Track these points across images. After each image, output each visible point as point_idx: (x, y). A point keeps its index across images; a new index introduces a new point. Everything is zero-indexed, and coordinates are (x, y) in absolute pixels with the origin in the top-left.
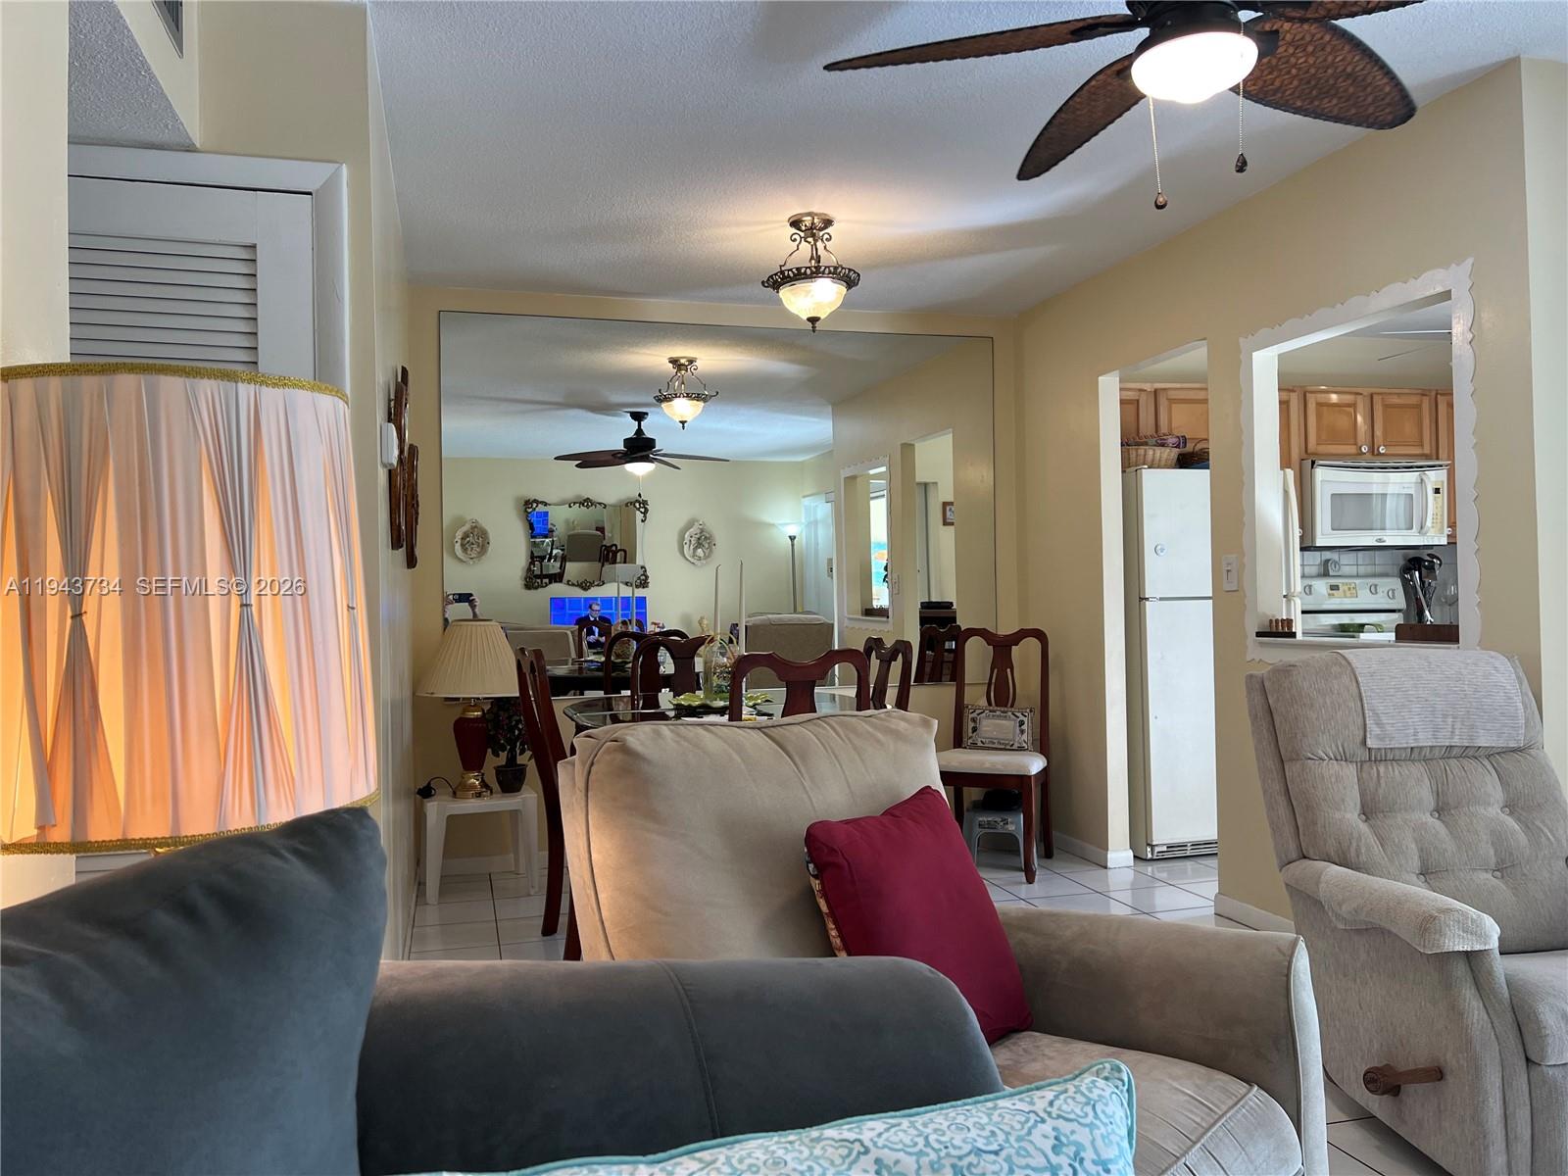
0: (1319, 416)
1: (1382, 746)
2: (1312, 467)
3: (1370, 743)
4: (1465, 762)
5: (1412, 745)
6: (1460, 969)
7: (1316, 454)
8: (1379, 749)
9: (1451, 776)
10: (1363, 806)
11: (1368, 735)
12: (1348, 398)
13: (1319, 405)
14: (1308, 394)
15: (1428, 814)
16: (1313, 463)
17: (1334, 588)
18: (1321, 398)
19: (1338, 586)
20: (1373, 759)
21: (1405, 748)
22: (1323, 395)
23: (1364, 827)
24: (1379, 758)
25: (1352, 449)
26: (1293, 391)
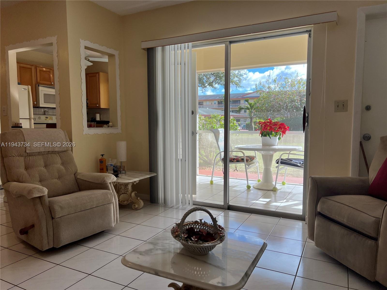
0: (40, 73)
1: (31, 152)
2: (38, 86)
3: (27, 151)
4: (52, 155)
5: (39, 151)
6: (38, 200)
7: (39, 83)
8: (30, 153)
9: (48, 158)
10: (25, 167)
11: (27, 150)
12: (48, 70)
13: (40, 70)
14: (37, 67)
15: (43, 168)
16: (39, 85)
17: (47, 118)
18: (41, 69)
19: (48, 117)
20: (29, 155)
21: (37, 152)
22: (41, 68)
23: (25, 172)
24: (30, 155)
25: (49, 83)
26: (33, 66)
